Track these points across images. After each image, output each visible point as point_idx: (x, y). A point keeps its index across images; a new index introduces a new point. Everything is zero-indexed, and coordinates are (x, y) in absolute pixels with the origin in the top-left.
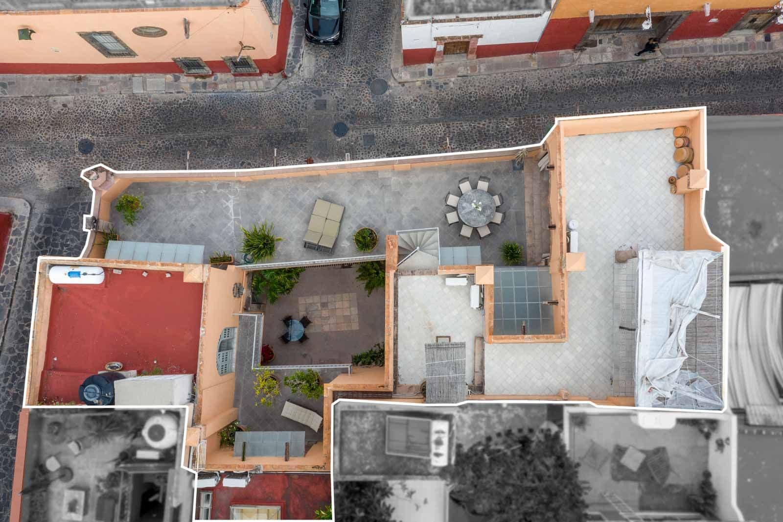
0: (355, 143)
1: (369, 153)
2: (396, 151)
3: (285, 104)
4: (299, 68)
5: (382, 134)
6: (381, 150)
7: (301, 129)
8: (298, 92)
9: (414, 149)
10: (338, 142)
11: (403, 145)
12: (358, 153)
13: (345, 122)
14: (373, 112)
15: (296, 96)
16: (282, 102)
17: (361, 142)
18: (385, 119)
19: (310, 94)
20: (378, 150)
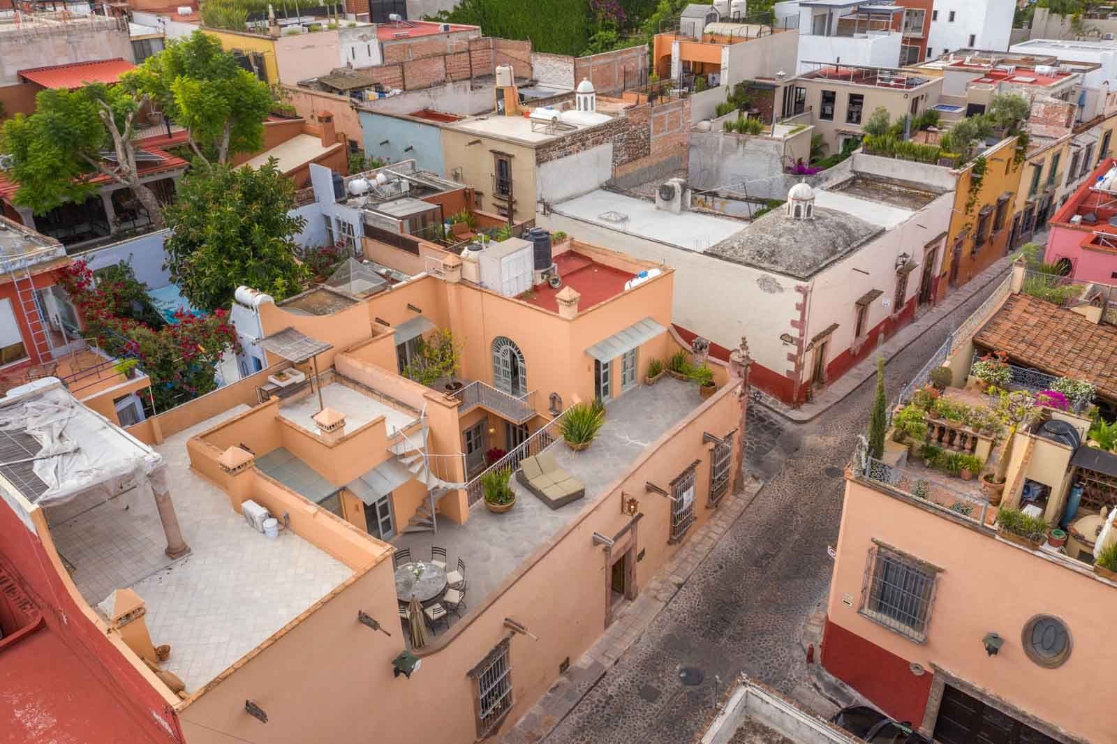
0: (659, 678)
1: (632, 682)
2: (608, 707)
3: (772, 642)
4: (815, 685)
5: (645, 711)
6: (623, 695)
7: (723, 641)
8: (780, 665)
9: (591, 728)
10: (677, 665)
11: (608, 720)
12: (642, 671)
13: (698, 687)
14: (687, 723)
15: (775, 660)
16: (776, 642)
17: (654, 685)
18: (665, 729)
19: (767, 675)
20: (627, 692)
